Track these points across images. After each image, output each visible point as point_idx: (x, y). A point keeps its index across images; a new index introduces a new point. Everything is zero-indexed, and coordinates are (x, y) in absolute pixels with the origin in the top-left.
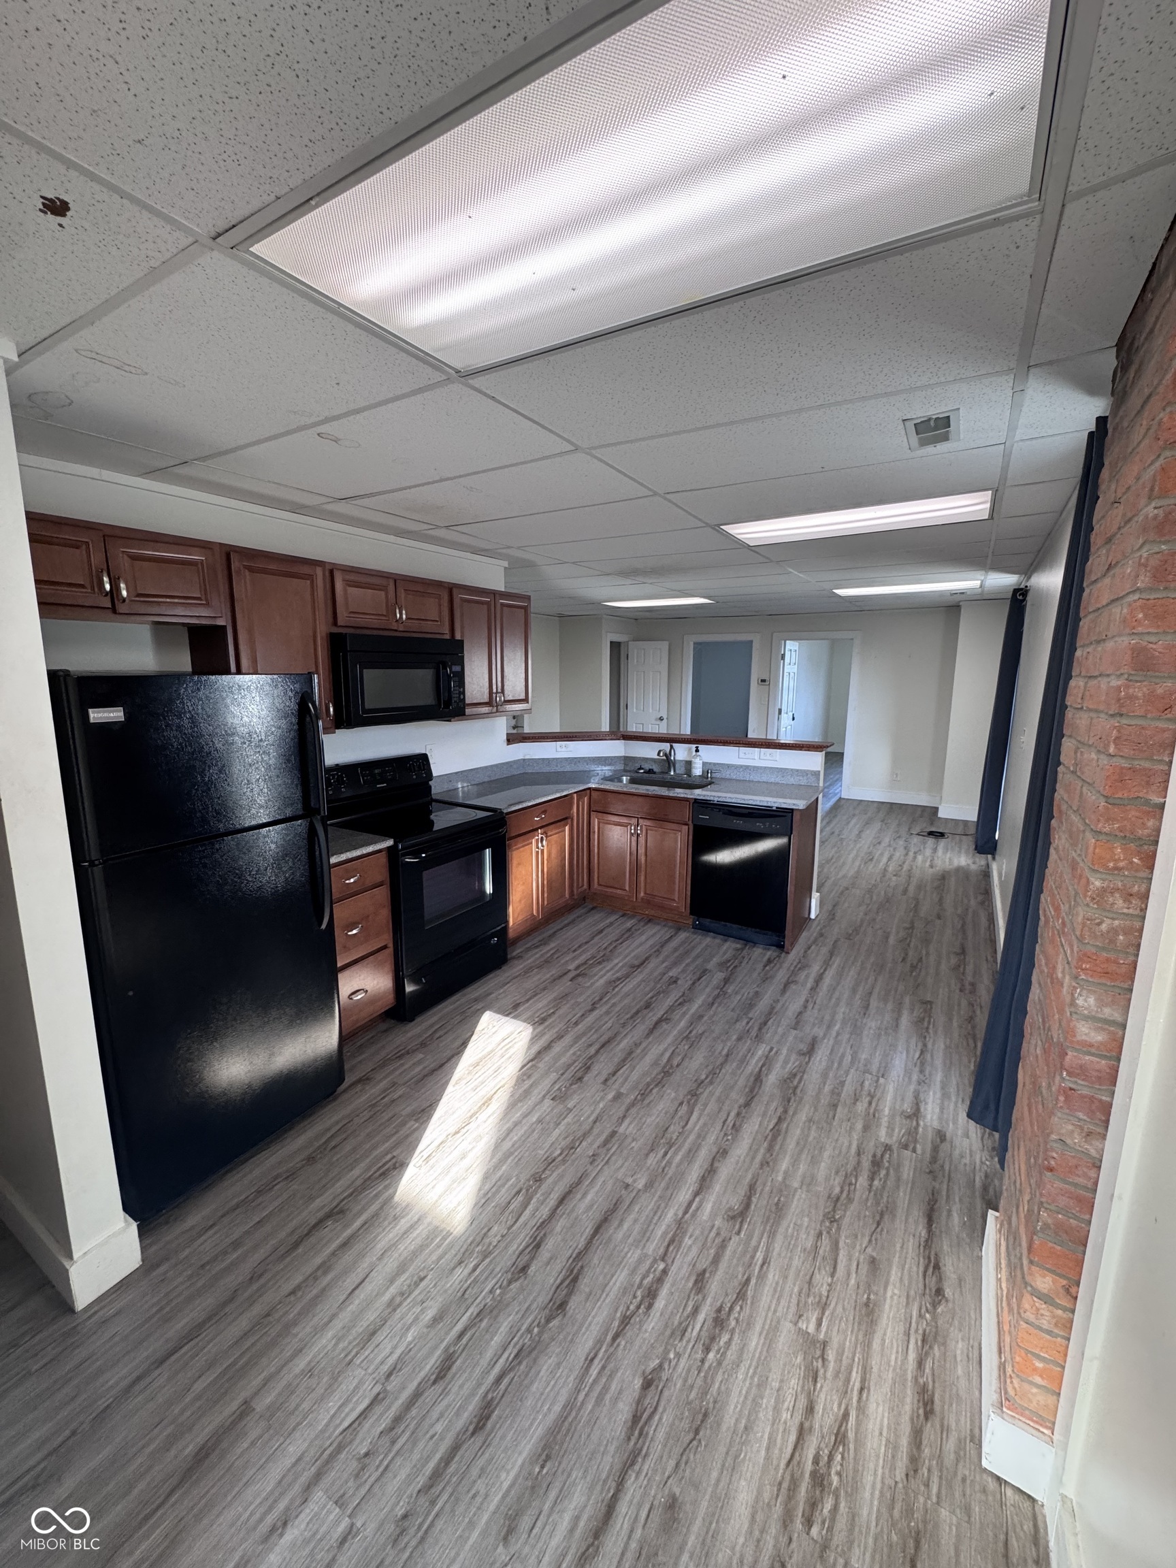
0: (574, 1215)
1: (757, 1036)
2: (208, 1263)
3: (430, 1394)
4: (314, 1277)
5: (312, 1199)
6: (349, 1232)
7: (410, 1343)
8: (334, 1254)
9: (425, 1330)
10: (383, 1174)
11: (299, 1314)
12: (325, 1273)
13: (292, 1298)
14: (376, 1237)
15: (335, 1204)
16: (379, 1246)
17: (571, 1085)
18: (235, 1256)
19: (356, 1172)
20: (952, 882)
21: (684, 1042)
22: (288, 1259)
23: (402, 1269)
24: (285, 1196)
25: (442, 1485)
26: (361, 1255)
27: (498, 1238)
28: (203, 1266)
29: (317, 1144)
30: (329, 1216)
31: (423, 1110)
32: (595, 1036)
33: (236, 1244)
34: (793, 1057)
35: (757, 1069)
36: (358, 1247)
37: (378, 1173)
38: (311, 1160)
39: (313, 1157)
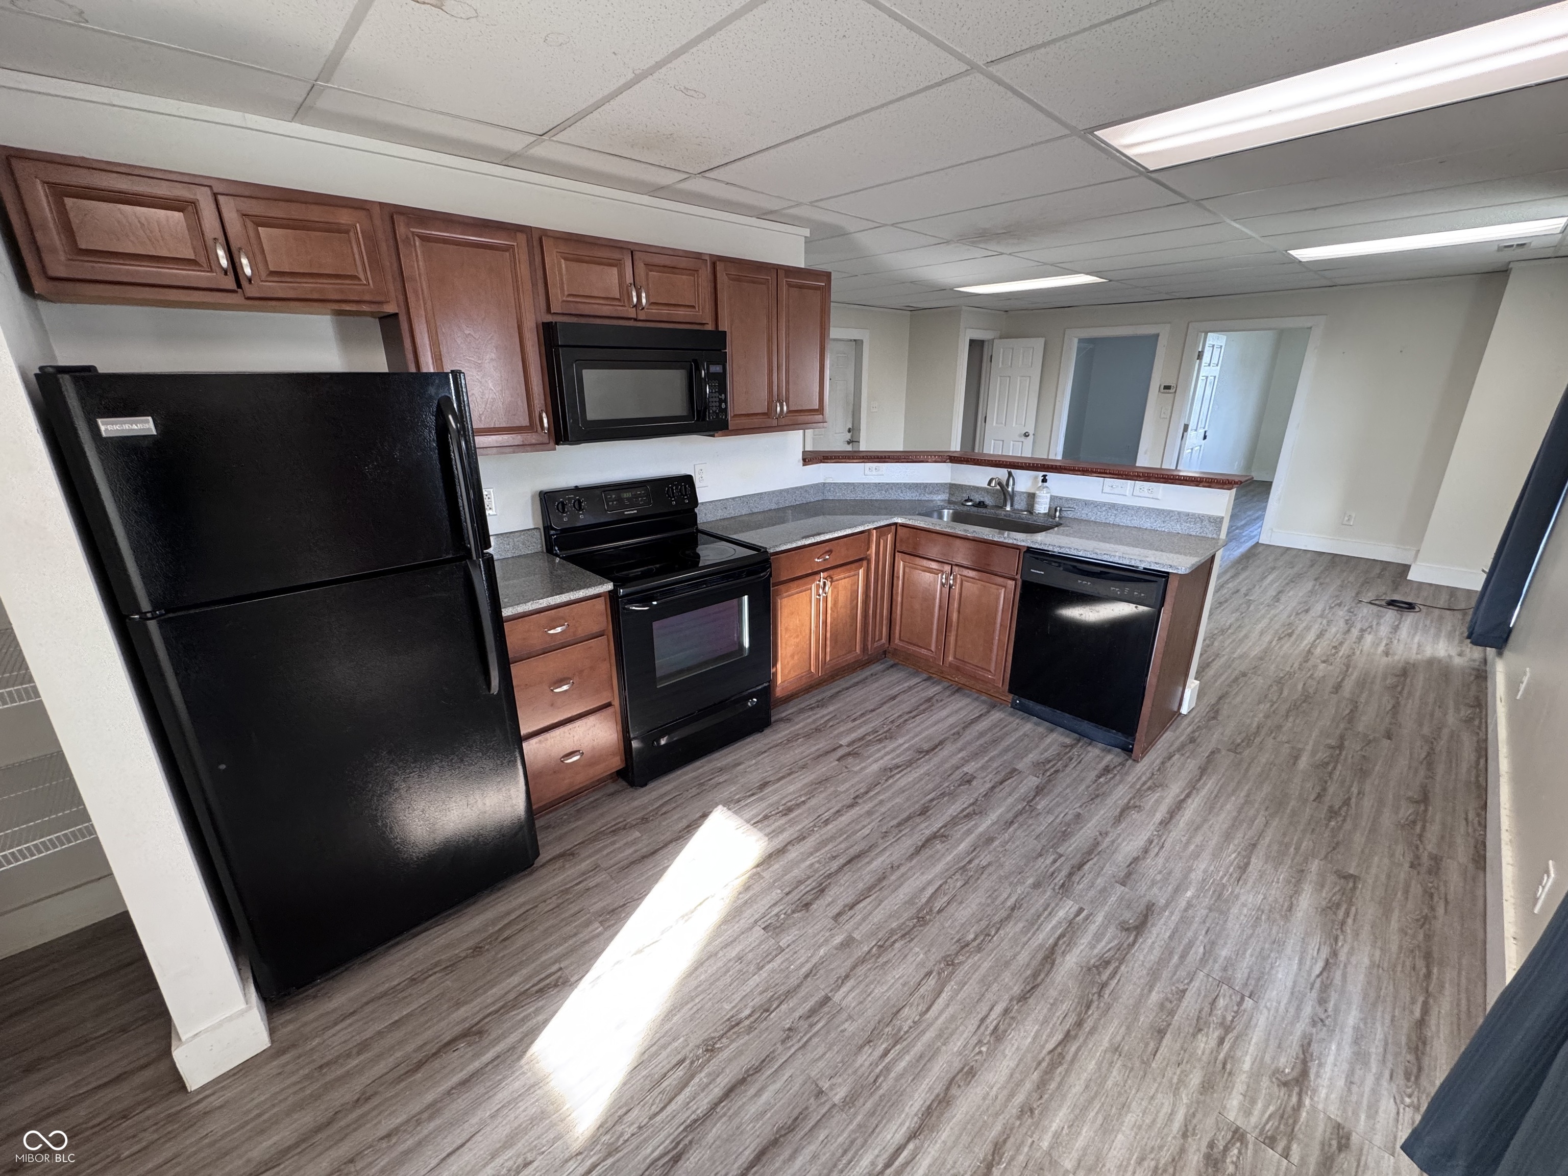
0: (736, 1122)
1: (1063, 885)
2: (328, 1064)
4: (416, 1120)
5: (458, 1005)
6: (477, 1064)
8: (449, 1093)
10: (541, 991)
12: (431, 1118)
13: (384, 1144)
14: (500, 1081)
15: (476, 1020)
16: (500, 1096)
17: (793, 912)
18: (357, 1062)
19: (515, 979)
20: (1419, 682)
21: (958, 876)
22: (403, 1084)
23: (509, 1142)
24: (435, 993)
26: (477, 1104)
27: (634, 1128)
28: (321, 1067)
29: (491, 930)
30: (465, 1035)
31: (613, 910)
32: (843, 846)
33: (363, 1047)
34: (1111, 931)
35: (1051, 941)
36: (478, 1090)
37: (536, 988)
38: (477, 950)
39: (481, 948)
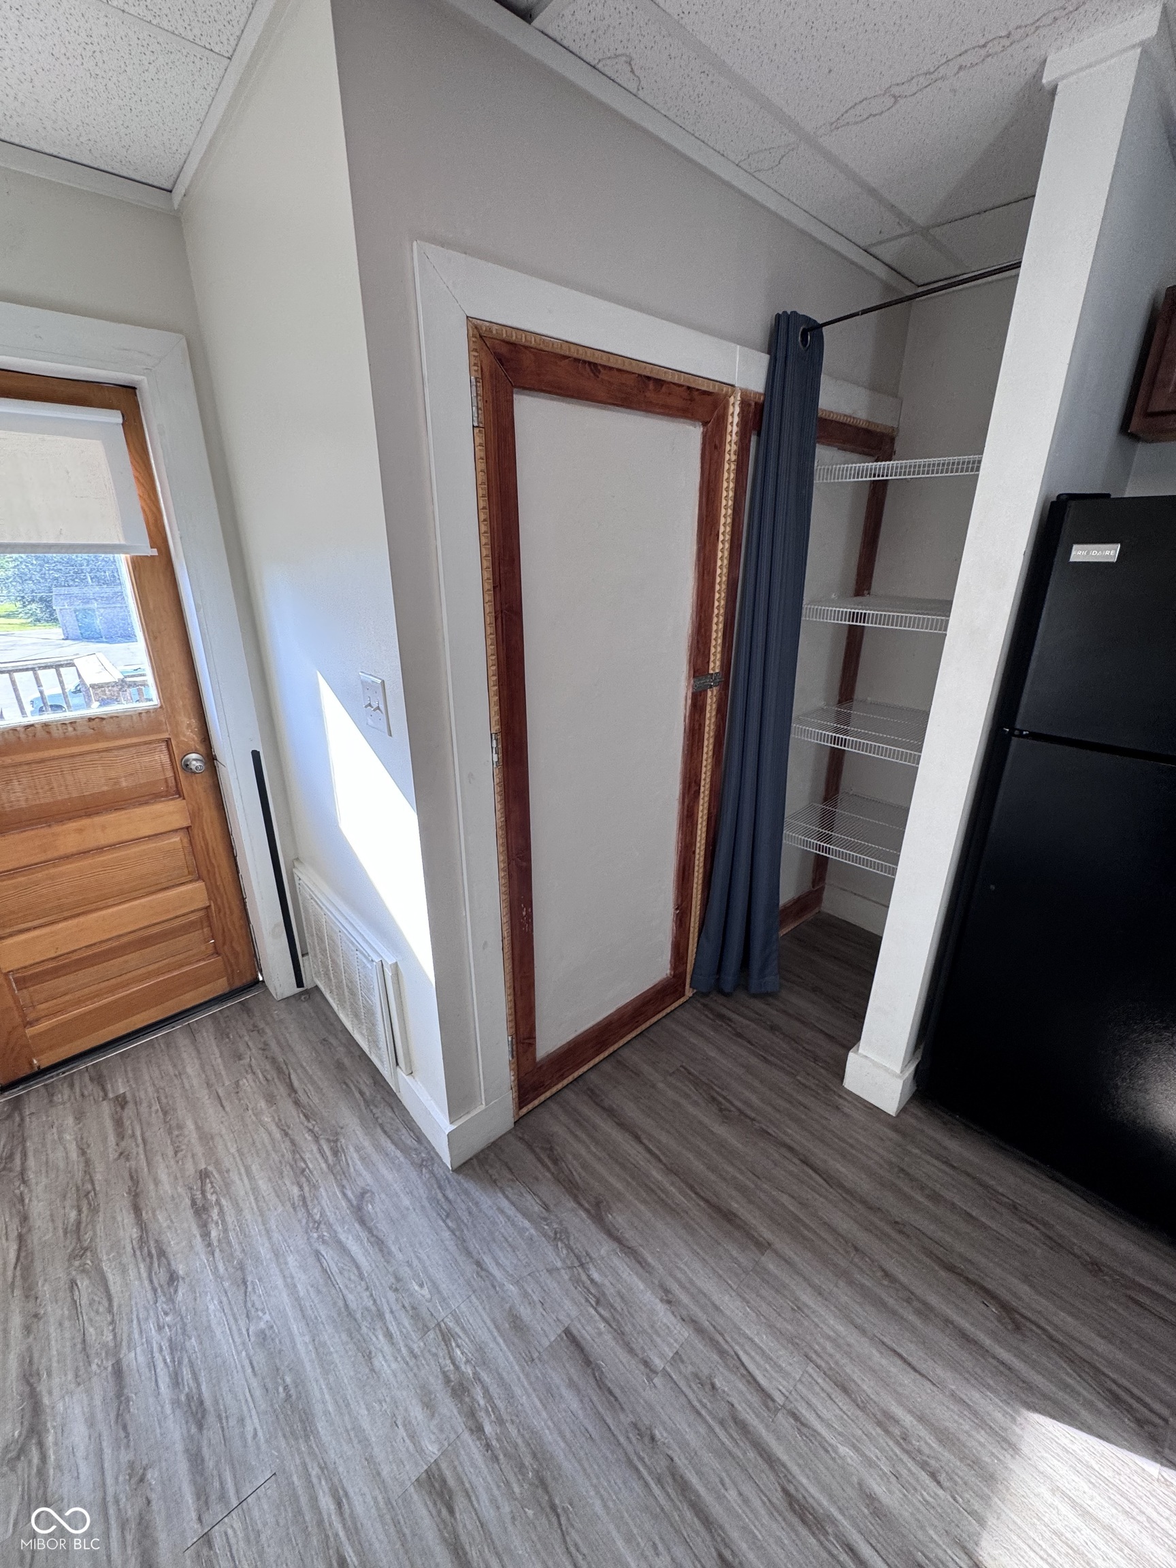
2: (907, 1174)
3: (768, 1480)
4: (910, 1298)
5: (1026, 1279)
6: (988, 1342)
7: (836, 1451)
8: (948, 1321)
9: (855, 1479)
11: (862, 1286)
12: (918, 1313)
13: (879, 1274)
14: (989, 1387)
15: (1029, 1314)
16: (976, 1395)
18: (921, 1200)
19: (1101, 1346)
22: (928, 1261)
23: (945, 1437)
24: (1019, 1241)
25: (673, 1495)
26: (955, 1366)
28: (902, 1170)
29: (1129, 1272)
30: (1004, 1306)
33: (935, 1197)
36: (964, 1356)
38: (1095, 1268)
39: (1100, 1270)
